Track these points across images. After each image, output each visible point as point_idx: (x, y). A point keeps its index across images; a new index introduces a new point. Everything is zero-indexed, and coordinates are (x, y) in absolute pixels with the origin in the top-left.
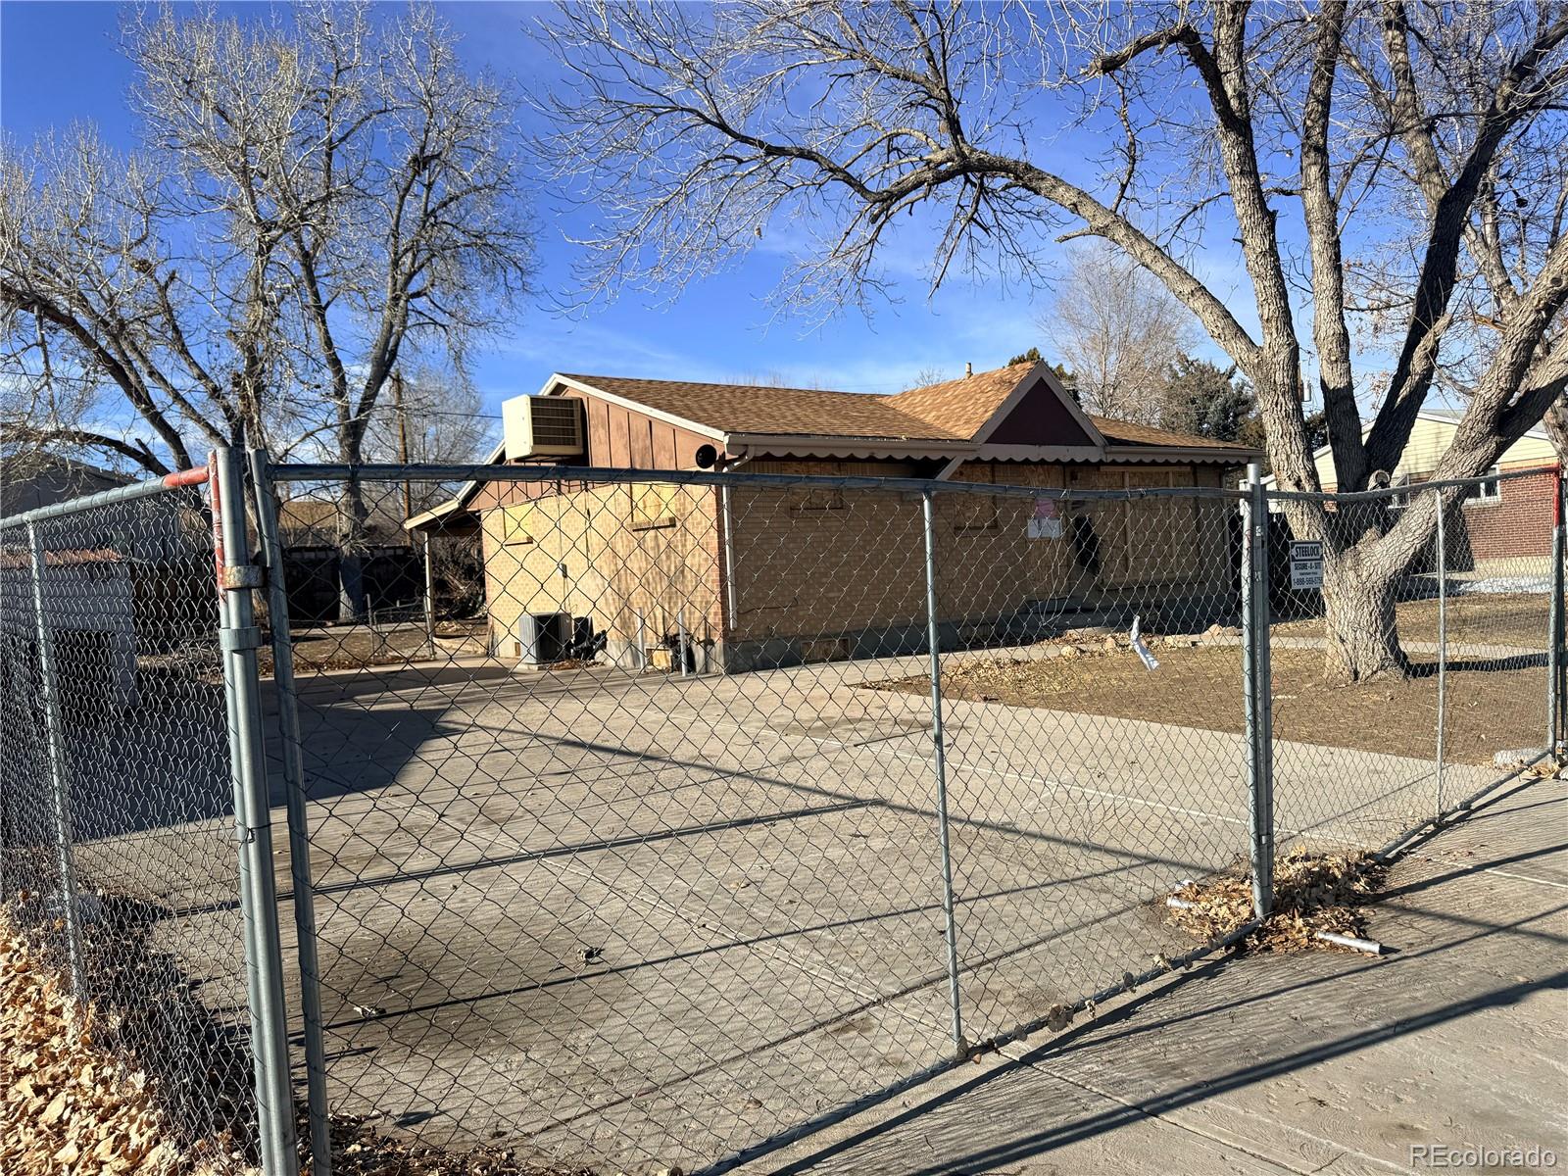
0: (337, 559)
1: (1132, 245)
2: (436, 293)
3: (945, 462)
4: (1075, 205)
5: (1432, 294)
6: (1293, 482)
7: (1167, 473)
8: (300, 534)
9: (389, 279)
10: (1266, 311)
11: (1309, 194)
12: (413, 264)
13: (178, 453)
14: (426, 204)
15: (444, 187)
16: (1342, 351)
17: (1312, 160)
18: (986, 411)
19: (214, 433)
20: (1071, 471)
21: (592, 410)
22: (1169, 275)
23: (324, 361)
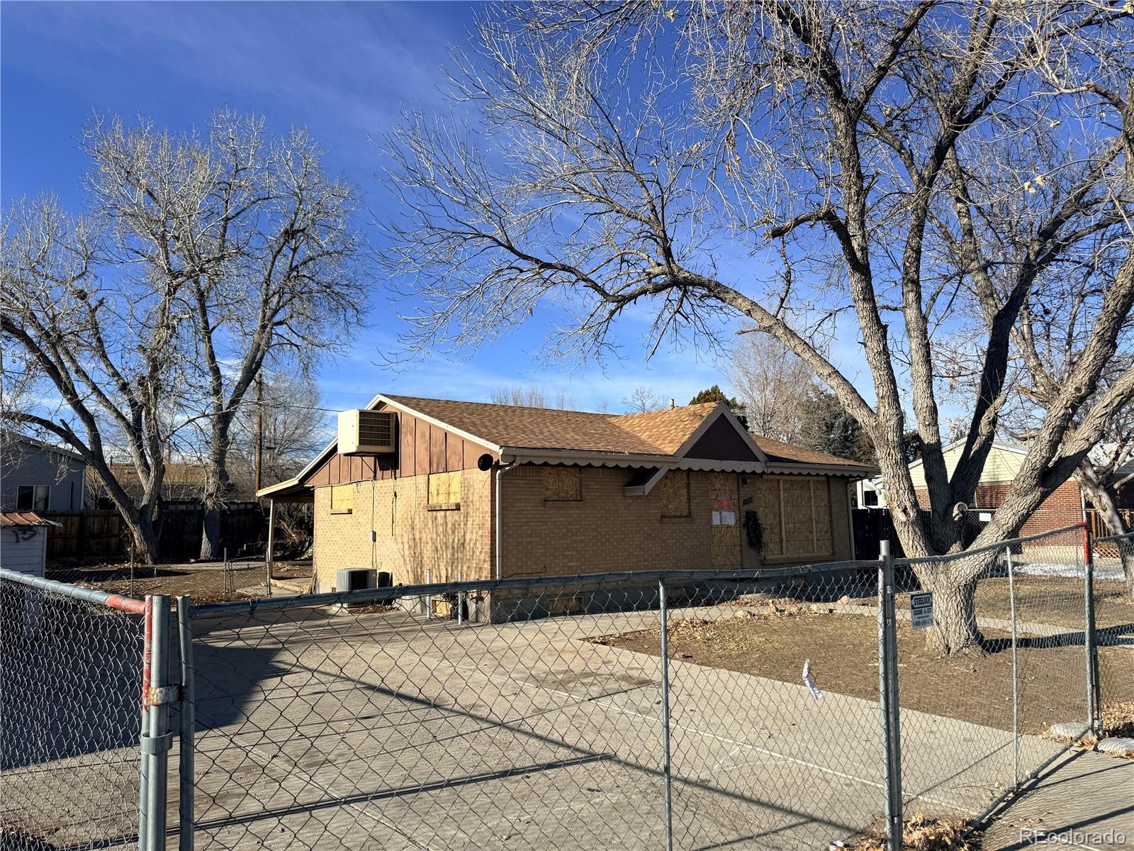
0: (203, 510)
1: (788, 340)
2: (293, 322)
3: (655, 470)
4: (749, 311)
5: (991, 380)
6: (901, 509)
7: (809, 481)
8: (177, 488)
9: (260, 311)
10: (881, 391)
11: (908, 311)
12: (279, 302)
13: (91, 431)
14: (292, 262)
15: (305, 251)
16: (933, 419)
17: (910, 289)
18: (684, 435)
19: (120, 416)
20: (743, 477)
21: (403, 422)
22: (814, 362)
23: (207, 369)
